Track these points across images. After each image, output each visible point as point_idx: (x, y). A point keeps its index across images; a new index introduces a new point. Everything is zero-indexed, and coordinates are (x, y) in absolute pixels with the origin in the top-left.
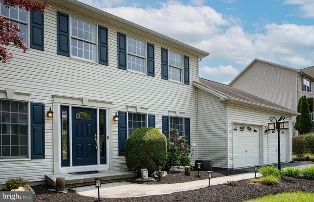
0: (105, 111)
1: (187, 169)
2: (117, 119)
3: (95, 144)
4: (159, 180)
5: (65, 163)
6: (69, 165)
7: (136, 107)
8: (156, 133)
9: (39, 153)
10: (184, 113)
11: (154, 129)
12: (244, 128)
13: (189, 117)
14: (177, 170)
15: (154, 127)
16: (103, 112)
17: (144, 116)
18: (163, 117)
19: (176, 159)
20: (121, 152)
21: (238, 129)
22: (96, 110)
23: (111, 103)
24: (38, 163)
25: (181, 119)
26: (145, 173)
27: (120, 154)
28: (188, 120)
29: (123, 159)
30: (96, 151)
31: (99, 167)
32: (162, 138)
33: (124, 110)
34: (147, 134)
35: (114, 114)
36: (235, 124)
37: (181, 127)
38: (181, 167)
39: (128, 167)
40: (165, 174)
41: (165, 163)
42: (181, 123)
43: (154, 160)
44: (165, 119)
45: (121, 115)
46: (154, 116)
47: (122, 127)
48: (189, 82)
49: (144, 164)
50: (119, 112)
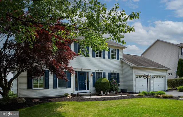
0: (88, 72)
1: (116, 92)
2: (92, 75)
3: (85, 83)
4: (107, 95)
5: (76, 90)
6: (77, 90)
7: (98, 70)
8: (106, 80)
9: (69, 86)
10: (117, 71)
11: (105, 78)
12: (141, 76)
13: (119, 72)
14: (113, 92)
15: (105, 77)
16: (88, 73)
17: (101, 73)
18: (108, 73)
19: (113, 88)
20: (94, 86)
21: (139, 77)
22: (85, 72)
23: (90, 69)
24: (69, 89)
25: (116, 73)
26: (102, 93)
27: (93, 87)
28: (118, 74)
29: (94, 88)
30: (85, 86)
31: (86, 91)
32: (108, 81)
33: (95, 71)
34: (103, 80)
35: (91, 73)
36: (136, 75)
37: (116, 76)
38: (115, 91)
39: (96, 91)
40: (108, 93)
41: (109, 90)
42: (116, 75)
43: (105, 89)
44: (109, 74)
45: (93, 73)
46: (105, 73)
47: (94, 77)
48: (119, 59)
49: (102, 90)
50: (93, 72)
